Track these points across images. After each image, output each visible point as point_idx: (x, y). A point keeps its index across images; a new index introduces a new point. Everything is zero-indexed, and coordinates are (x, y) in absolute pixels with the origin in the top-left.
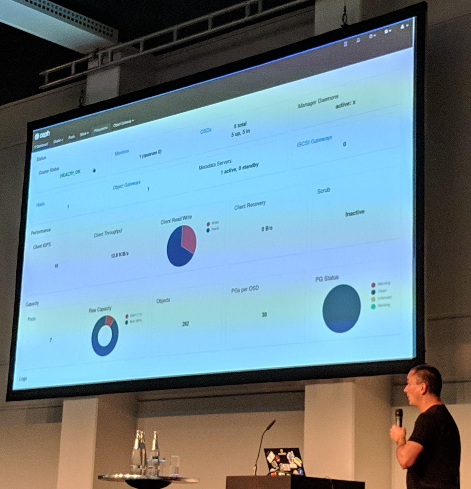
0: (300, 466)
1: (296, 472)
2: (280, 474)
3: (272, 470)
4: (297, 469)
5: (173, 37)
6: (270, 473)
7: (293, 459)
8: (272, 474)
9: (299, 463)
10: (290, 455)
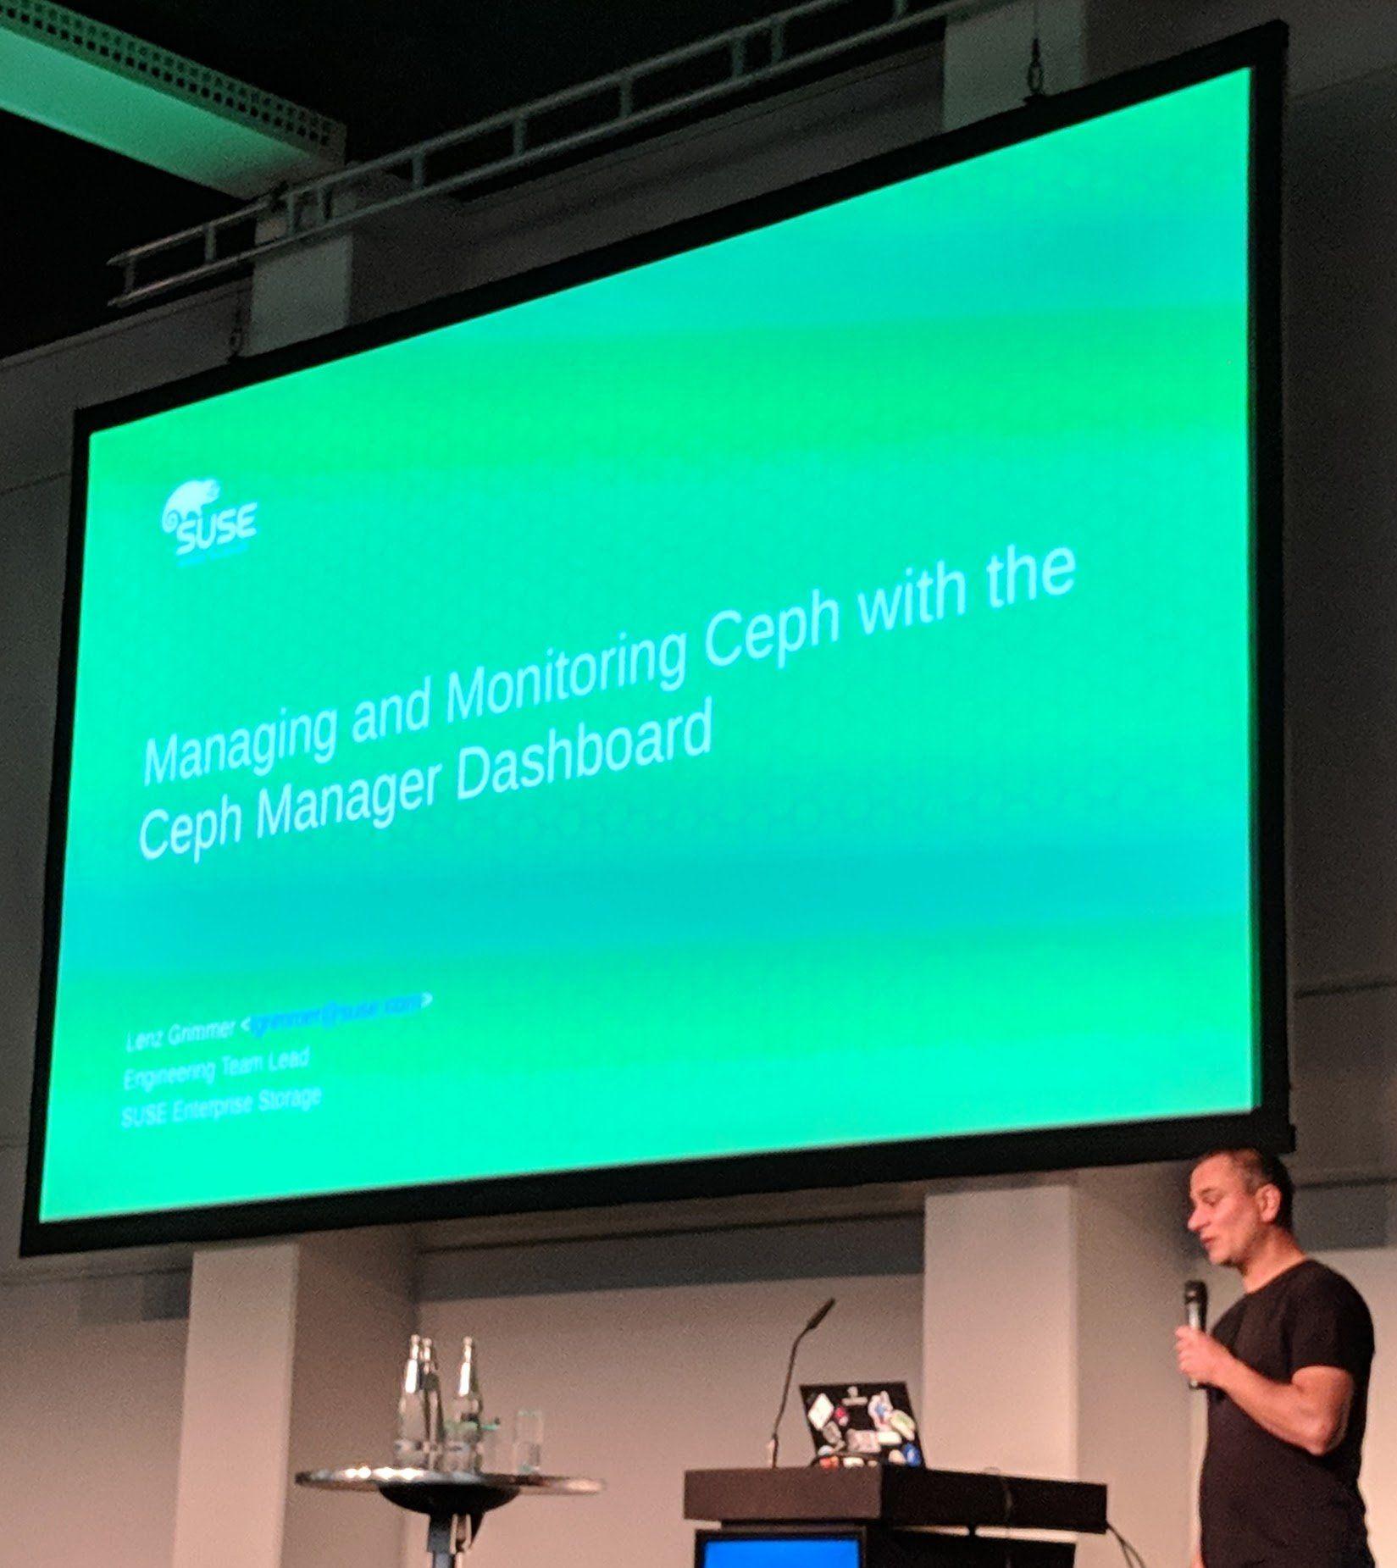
0: (910, 1436)
1: (896, 1457)
2: (850, 1462)
3: (825, 1450)
4: (899, 1447)
5: (511, 142)
6: (817, 1460)
7: (887, 1415)
8: (824, 1463)
9: (905, 1426)
10: (879, 1404)
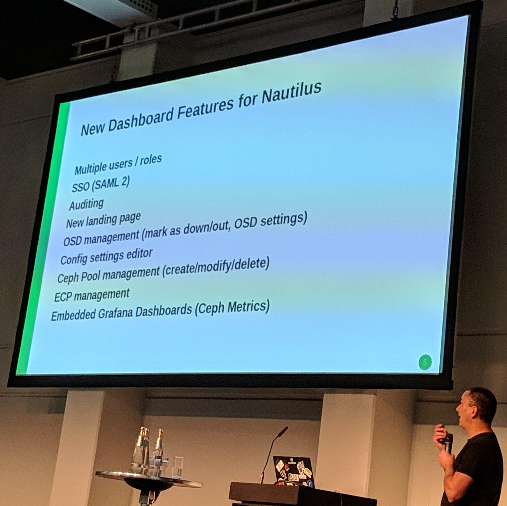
0: (310, 477)
1: (305, 484)
2: (288, 484)
3: (280, 479)
4: (306, 480)
5: (214, 16)
6: (277, 482)
7: (303, 469)
8: (280, 484)
9: (309, 474)
10: (301, 465)
